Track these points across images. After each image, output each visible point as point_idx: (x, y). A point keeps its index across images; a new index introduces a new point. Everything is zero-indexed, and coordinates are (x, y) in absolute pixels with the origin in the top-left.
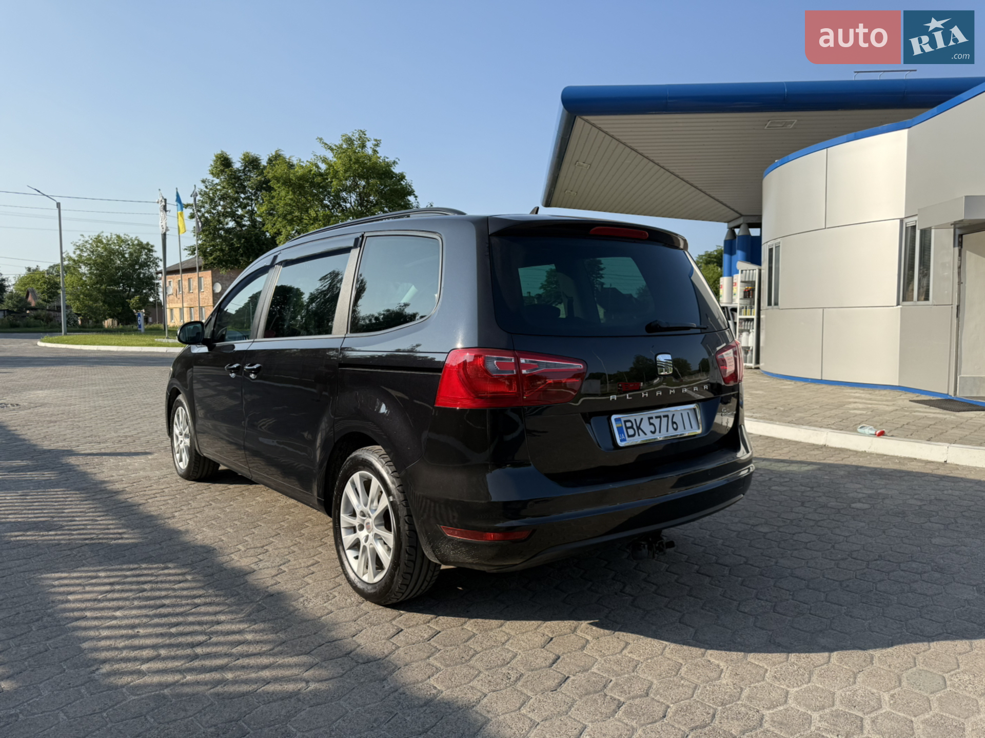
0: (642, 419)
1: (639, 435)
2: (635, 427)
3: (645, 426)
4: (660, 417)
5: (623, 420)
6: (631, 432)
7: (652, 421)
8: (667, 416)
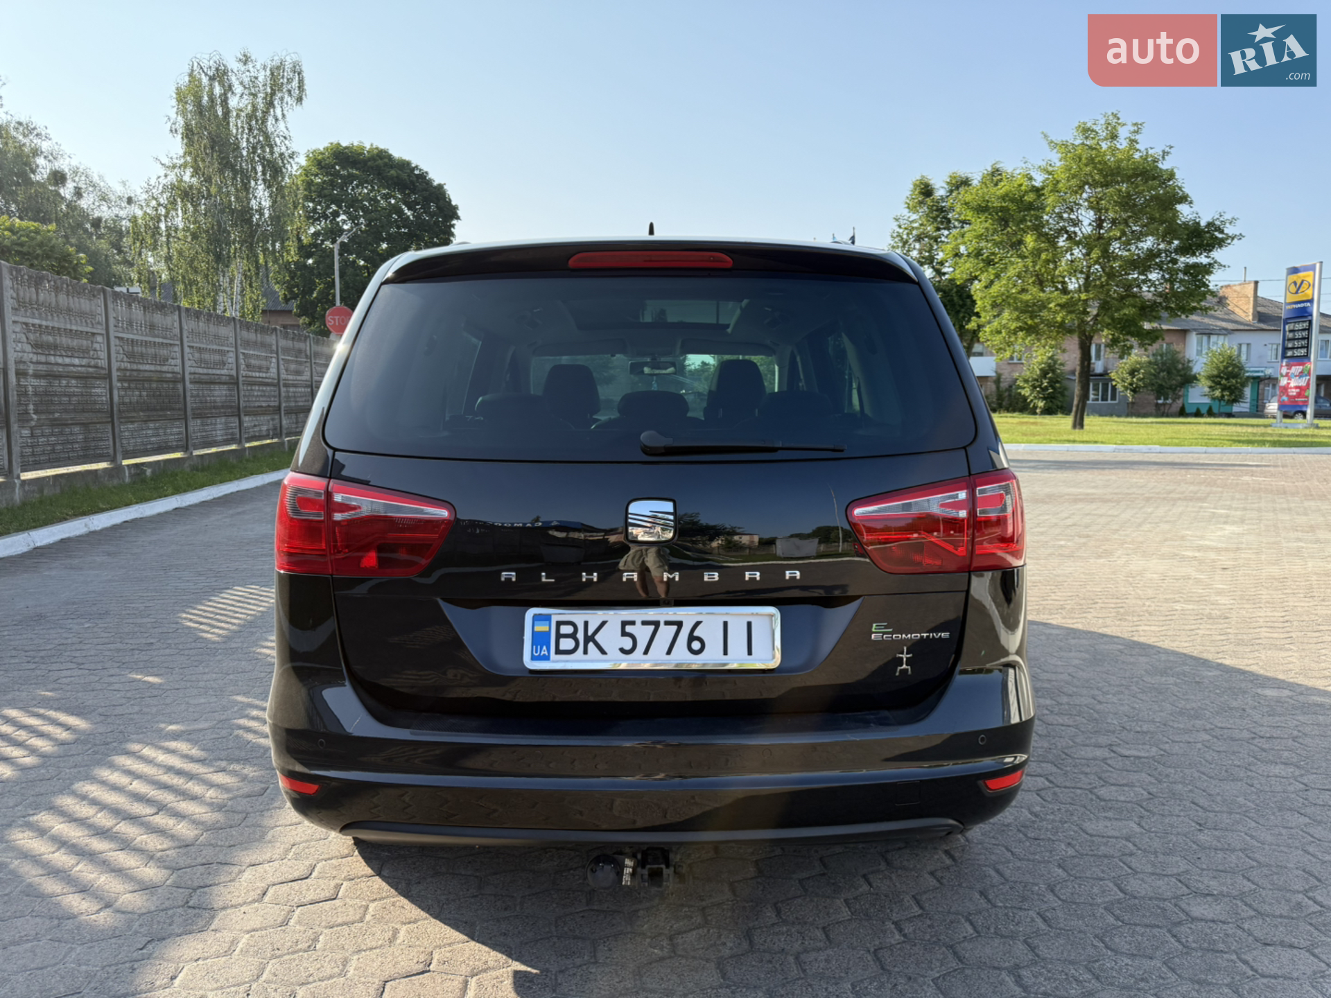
0: (604, 623)
1: (585, 652)
2: (580, 636)
3: (611, 638)
4: (656, 624)
5: (554, 619)
6: (567, 644)
7: (629, 629)
8: (679, 624)
